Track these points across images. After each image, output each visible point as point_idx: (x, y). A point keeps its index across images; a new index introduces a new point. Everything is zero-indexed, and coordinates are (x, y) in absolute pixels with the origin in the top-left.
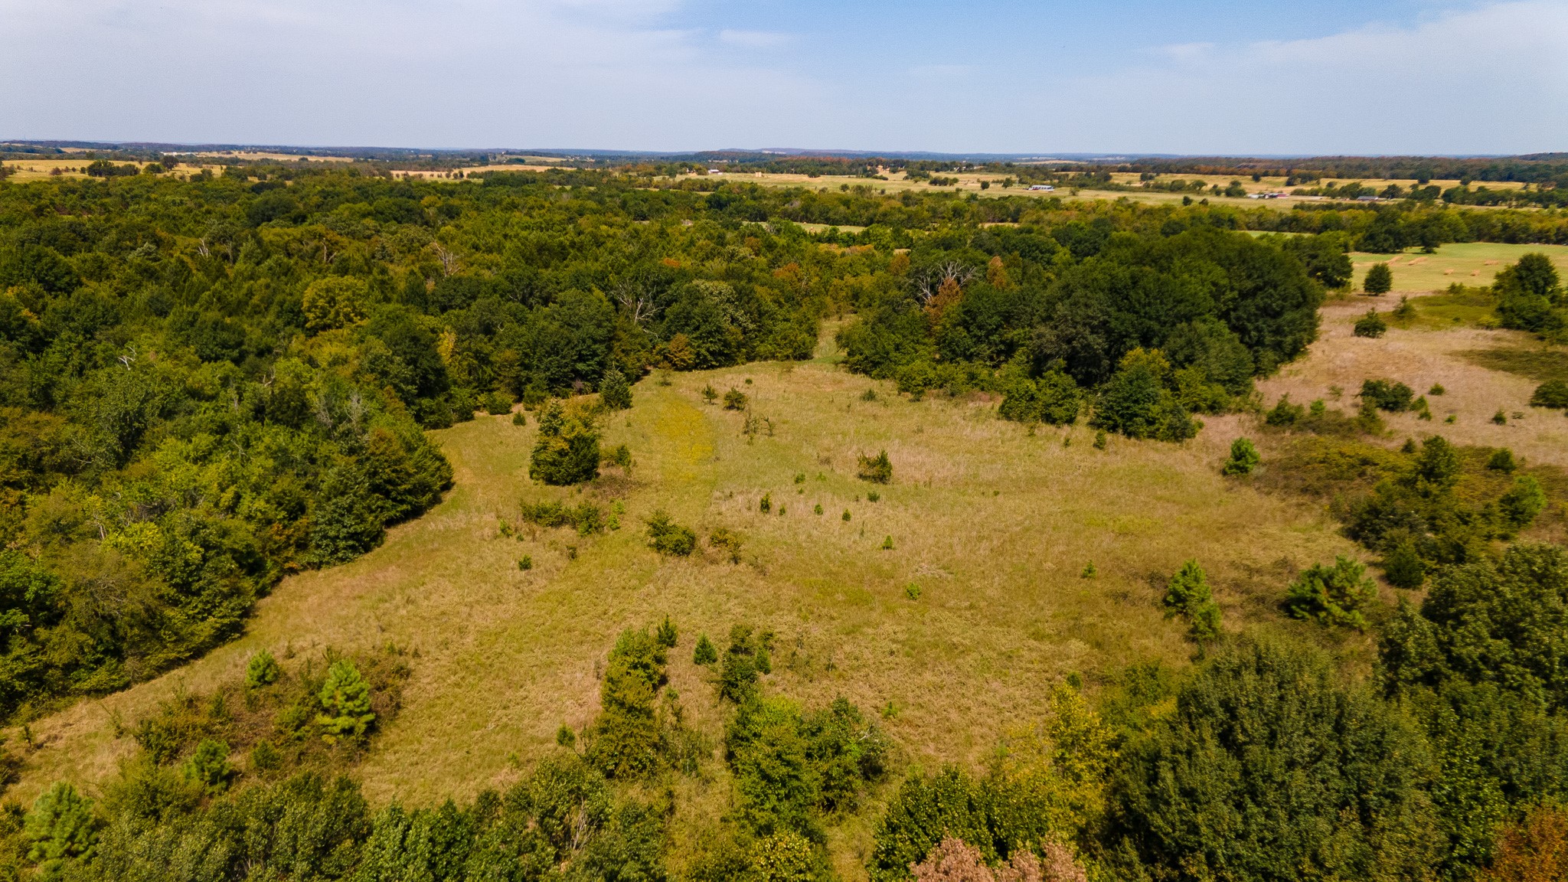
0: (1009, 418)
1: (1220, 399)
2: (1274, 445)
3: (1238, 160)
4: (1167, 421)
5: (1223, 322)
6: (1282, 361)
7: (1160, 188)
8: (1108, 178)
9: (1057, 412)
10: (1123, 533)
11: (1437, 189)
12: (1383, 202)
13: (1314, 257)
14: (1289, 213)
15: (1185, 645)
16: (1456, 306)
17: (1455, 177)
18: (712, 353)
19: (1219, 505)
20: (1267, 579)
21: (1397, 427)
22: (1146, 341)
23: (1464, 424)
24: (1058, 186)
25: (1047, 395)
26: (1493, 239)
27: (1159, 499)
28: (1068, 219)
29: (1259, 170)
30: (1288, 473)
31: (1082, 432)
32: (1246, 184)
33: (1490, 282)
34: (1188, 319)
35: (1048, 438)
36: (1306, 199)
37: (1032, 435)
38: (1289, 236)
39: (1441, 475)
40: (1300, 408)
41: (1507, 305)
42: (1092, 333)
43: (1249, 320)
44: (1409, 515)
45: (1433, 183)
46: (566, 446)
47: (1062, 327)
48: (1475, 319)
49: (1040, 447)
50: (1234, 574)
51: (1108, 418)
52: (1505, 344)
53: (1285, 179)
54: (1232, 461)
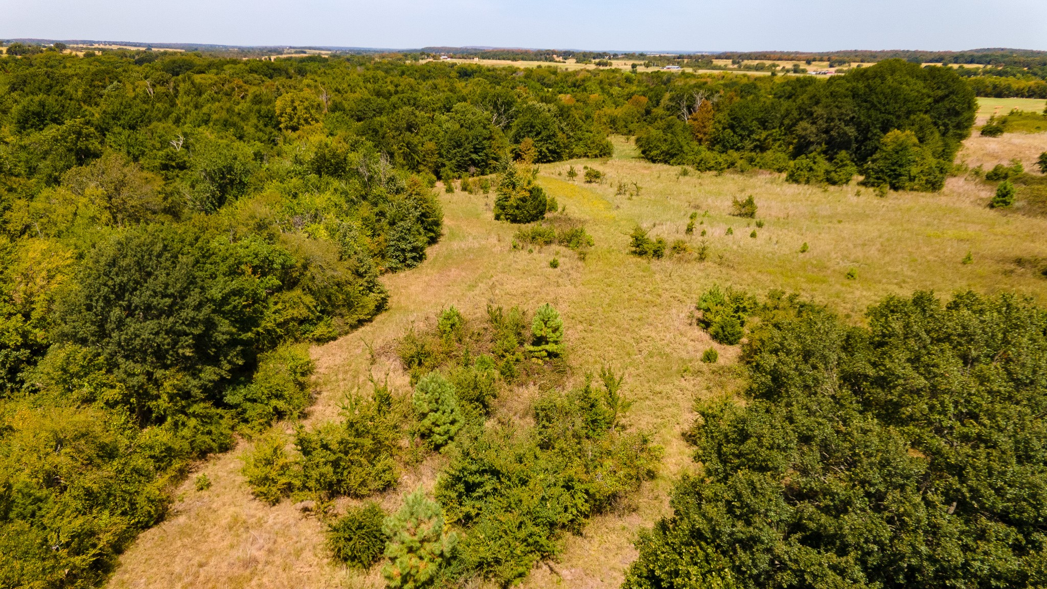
9: (835, 177)
17: (937, 61)
18: (550, 151)
29: (811, 58)
30: (1039, 205)
32: (804, 65)
35: (839, 192)
42: (846, 125)
46: (527, 194)
47: (821, 122)
53: (827, 63)
54: (998, 198)
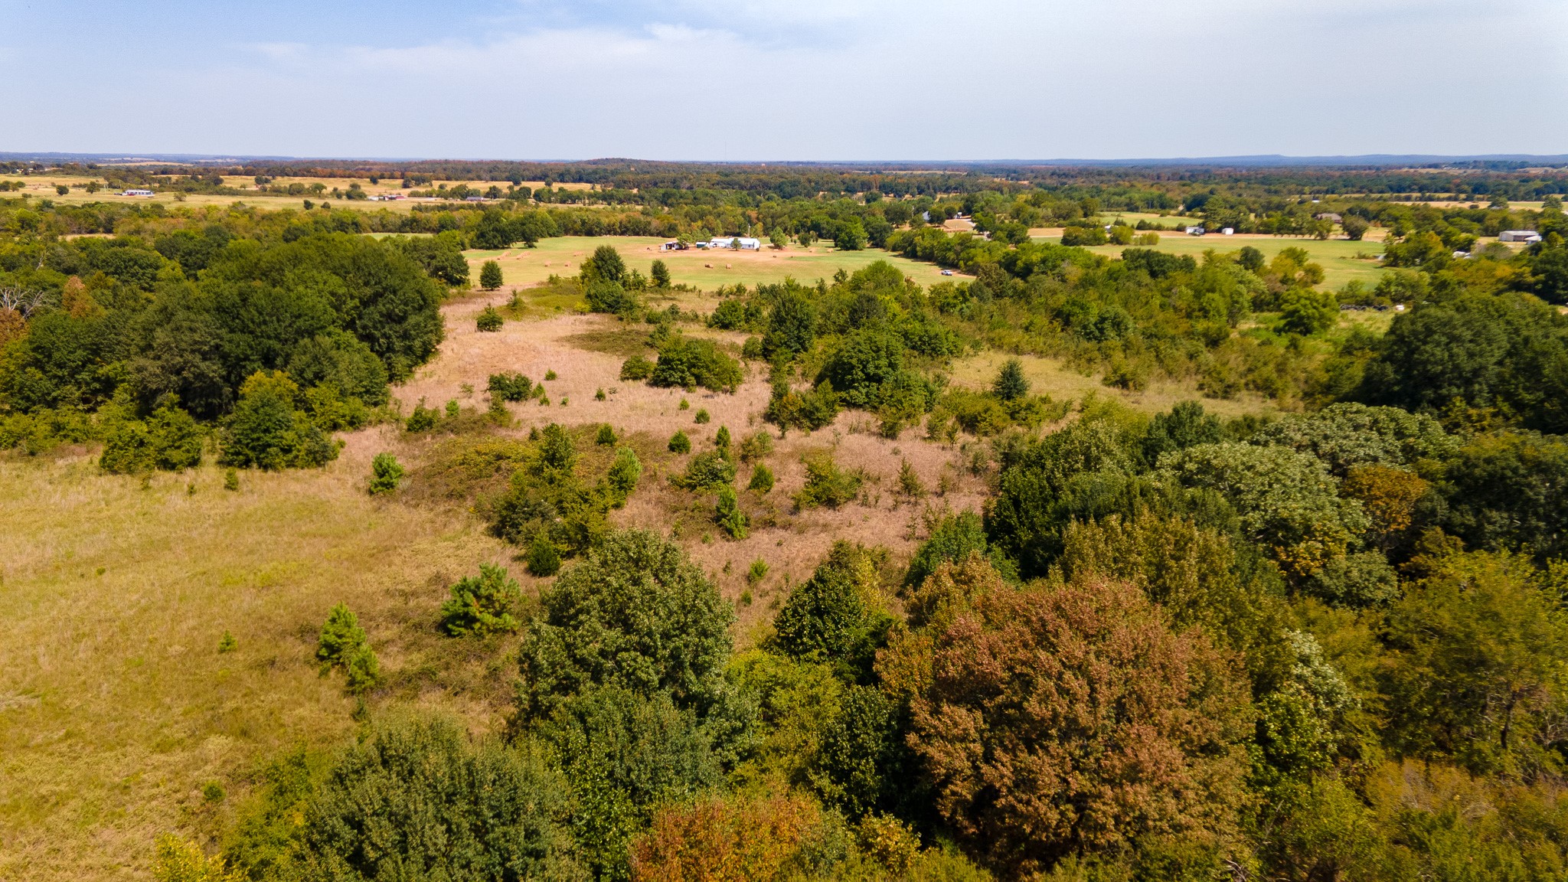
0: (115, 472)
1: (357, 414)
2: (417, 452)
3: (354, 163)
4: (305, 446)
5: (349, 332)
6: (416, 364)
7: (277, 192)
8: (218, 181)
9: (175, 456)
10: (267, 585)
11: (528, 190)
12: (489, 202)
13: (433, 257)
14: (409, 215)
15: (345, 701)
16: (554, 296)
17: (541, 179)
19: (368, 529)
20: (423, 600)
21: (523, 416)
22: (269, 361)
23: (575, 404)
24: (160, 190)
25: (159, 437)
26: (576, 233)
27: (304, 535)
28: (174, 227)
29: (377, 173)
30: (432, 481)
31: (210, 473)
32: (365, 186)
33: (577, 272)
34: (311, 334)
35: (167, 488)
36: (423, 201)
37: (146, 488)
38: (409, 236)
39: (562, 459)
40: (436, 411)
41: (592, 292)
42: (204, 359)
43: (376, 328)
44: (540, 504)
45: (525, 184)
47: (165, 356)
48: (571, 306)
49: (159, 501)
50: (390, 603)
51: (238, 454)
52: (596, 327)
53: (400, 182)
54: (376, 480)
